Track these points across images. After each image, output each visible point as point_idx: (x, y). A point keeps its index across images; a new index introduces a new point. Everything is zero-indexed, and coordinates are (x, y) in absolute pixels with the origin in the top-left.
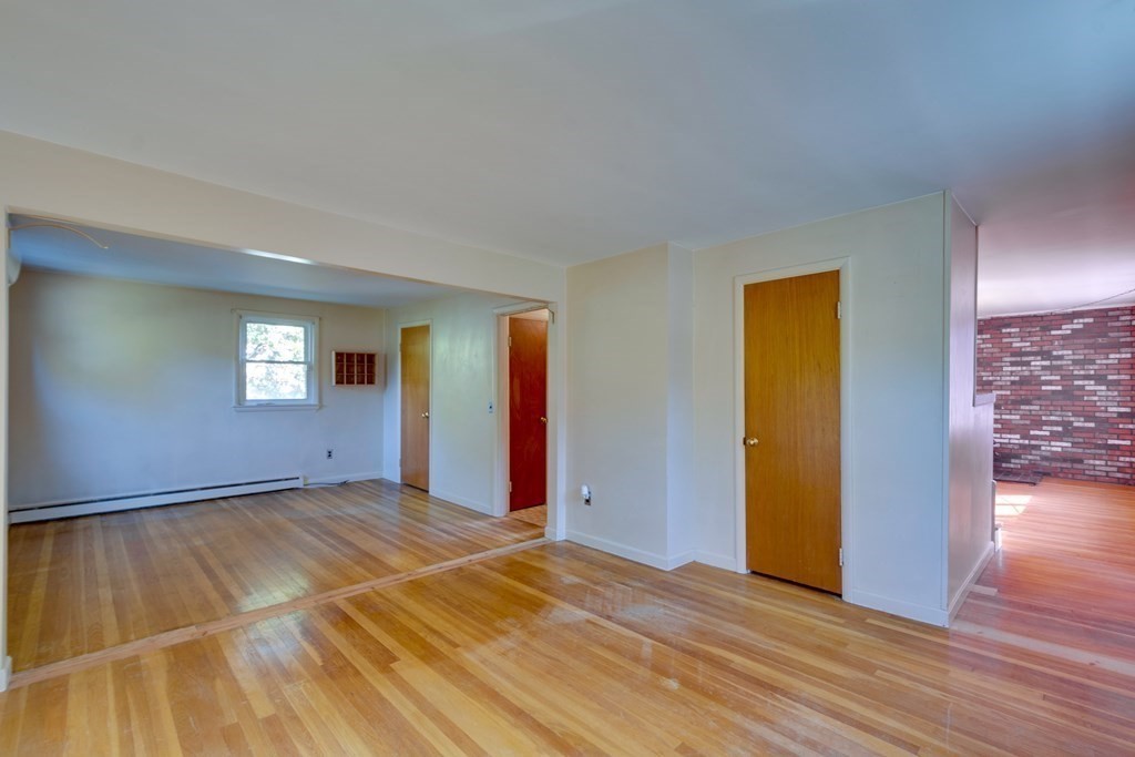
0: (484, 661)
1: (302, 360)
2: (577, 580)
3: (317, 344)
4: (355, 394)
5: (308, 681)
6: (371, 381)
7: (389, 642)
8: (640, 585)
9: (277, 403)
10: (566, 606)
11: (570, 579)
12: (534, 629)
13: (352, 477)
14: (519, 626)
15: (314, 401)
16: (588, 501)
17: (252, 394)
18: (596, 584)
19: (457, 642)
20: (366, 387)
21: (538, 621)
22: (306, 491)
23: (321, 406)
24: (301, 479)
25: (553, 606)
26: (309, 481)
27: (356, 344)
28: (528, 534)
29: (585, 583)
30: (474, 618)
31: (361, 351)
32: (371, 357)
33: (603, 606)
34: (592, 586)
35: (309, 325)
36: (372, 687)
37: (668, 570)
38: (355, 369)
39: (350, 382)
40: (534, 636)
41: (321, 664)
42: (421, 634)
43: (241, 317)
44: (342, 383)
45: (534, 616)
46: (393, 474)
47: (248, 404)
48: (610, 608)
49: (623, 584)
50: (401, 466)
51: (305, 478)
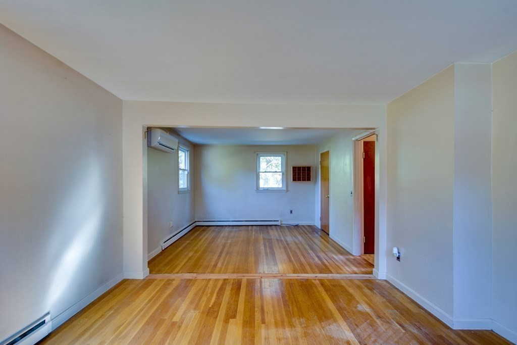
0: (267, 339)
1: (280, 170)
2: (367, 309)
3: (286, 163)
4: (302, 185)
5: (199, 312)
6: (309, 179)
7: (241, 307)
8: (415, 331)
9: (270, 189)
10: (343, 325)
11: (363, 307)
12: (310, 331)
13: (301, 223)
14: (303, 326)
15: (284, 188)
16: (398, 258)
17: (262, 185)
18: (379, 317)
19: (266, 321)
20: (306, 182)
21: (317, 329)
22: (281, 226)
23: (287, 191)
24: (279, 222)
25: (335, 321)
26: (283, 223)
27: (302, 162)
28: (363, 270)
29: (372, 314)
30: (286, 311)
31: (304, 166)
32: (309, 168)
33: (369, 336)
34: (375, 318)
35: (283, 155)
36: (214, 327)
37: (454, 329)
38: (301, 174)
39: (299, 180)
40: (306, 336)
41: (210, 306)
42: (256, 309)
43: (257, 154)
44: (296, 180)
45: (318, 323)
46: (318, 224)
47: (260, 189)
48: (373, 339)
49: (400, 325)
50: (321, 220)
51: (281, 221)
